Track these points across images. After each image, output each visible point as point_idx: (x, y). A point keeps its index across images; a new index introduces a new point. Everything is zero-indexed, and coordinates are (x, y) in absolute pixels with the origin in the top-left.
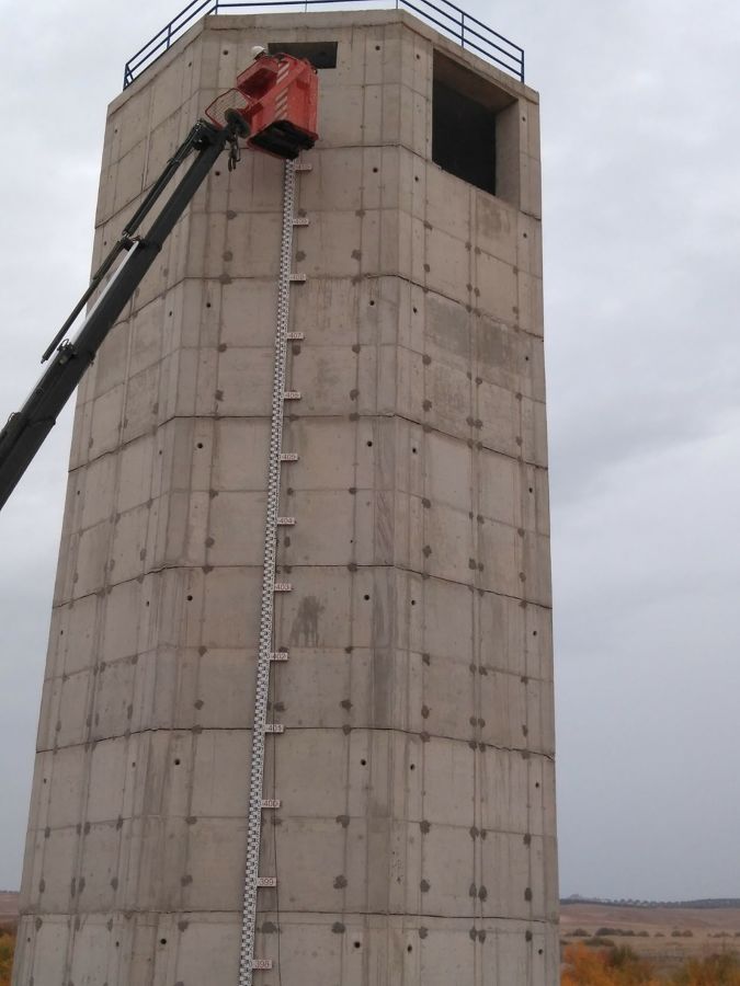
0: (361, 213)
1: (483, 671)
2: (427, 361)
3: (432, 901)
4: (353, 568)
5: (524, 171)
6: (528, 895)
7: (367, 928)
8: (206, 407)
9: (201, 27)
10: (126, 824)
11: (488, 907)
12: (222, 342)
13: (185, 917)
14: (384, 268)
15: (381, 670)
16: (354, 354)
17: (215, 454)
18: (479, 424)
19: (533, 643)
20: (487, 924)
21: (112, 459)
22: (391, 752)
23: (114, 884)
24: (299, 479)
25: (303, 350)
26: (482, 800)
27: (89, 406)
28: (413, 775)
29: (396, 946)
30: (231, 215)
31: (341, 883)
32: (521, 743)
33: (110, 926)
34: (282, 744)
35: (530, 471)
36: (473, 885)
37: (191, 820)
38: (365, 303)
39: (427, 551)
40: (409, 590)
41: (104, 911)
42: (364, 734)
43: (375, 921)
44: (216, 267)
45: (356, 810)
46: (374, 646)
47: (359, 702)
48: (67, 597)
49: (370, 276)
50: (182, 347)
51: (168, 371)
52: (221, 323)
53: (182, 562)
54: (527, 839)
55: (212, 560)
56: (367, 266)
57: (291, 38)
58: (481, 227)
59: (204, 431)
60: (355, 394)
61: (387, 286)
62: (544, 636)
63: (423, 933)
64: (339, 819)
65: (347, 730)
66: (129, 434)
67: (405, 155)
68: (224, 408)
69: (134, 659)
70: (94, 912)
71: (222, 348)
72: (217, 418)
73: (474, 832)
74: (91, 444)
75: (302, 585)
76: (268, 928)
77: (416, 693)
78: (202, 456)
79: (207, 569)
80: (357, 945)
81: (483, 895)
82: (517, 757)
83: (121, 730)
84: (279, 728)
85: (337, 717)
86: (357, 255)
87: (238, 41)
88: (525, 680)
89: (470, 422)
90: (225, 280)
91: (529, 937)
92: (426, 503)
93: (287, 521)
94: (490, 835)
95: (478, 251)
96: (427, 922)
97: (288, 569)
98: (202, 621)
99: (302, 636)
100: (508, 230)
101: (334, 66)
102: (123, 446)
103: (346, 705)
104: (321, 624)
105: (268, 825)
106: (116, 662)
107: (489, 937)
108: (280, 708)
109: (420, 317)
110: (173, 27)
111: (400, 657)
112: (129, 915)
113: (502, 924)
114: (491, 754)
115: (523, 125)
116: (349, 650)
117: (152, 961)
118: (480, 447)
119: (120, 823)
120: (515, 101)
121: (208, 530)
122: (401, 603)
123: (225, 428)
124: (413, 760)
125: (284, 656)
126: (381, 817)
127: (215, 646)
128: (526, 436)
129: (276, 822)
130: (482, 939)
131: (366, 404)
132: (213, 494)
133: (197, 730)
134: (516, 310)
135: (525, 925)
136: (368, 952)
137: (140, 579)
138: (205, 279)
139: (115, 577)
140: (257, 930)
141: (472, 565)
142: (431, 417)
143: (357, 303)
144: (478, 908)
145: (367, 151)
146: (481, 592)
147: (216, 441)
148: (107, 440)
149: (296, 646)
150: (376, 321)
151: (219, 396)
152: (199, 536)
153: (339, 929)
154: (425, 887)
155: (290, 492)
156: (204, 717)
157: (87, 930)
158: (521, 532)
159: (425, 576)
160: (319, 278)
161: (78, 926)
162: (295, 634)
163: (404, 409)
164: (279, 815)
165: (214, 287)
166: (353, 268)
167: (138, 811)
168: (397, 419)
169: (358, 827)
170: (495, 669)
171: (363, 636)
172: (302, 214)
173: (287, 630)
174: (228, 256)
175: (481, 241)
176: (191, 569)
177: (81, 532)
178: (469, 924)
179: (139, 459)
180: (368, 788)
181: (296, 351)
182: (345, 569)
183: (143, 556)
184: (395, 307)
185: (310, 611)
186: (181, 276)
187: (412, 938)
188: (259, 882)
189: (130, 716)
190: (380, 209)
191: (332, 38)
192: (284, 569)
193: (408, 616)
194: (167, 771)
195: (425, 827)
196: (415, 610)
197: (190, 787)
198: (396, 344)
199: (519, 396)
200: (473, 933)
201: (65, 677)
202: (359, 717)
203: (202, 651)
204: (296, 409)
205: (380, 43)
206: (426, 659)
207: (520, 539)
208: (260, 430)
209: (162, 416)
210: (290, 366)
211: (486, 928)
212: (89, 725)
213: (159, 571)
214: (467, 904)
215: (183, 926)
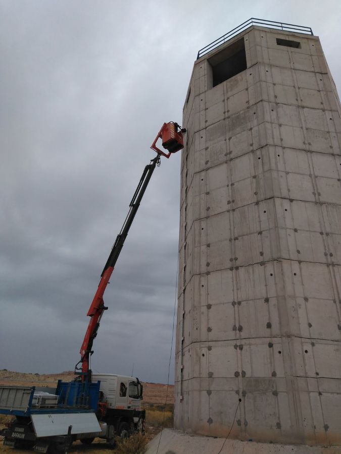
1: (236, 239)
2: (207, 149)
3: (212, 335)
5: (248, 56)
6: (269, 326)
11: (244, 334)
18: (230, 153)
19: (264, 216)
20: (243, 342)
22: (193, 284)
26: (238, 289)
28: (203, 290)
29: (197, 355)
35: (258, 151)
36: (235, 326)
39: (208, 209)
40: (200, 226)
43: (192, 345)
54: (267, 300)
58: (229, 90)
62: (270, 211)
63: (210, 348)
73: (234, 304)
81: (240, 329)
82: (257, 266)
88: (260, 233)
89: (226, 155)
91: (271, 345)
92: (208, 193)
94: (243, 303)
95: (228, 98)
96: (211, 344)
100: (242, 80)
107: (245, 348)
109: (203, 138)
111: (197, 249)
113: (253, 341)
114: (242, 271)
118: (231, 160)
122: (197, 232)
124: (203, 283)
128: (255, 141)
130: (241, 349)
134: (247, 102)
135: (268, 340)
141: (229, 202)
142: (208, 165)
144: (238, 335)
146: (233, 210)
154: (209, 330)
158: (255, 177)
159: (207, 218)
163: (198, 170)
168: (194, 175)
170: (242, 236)
175: (230, 94)
178: (234, 343)
184: (194, 142)
187: (204, 351)
195: (209, 307)
196: (203, 231)
198: (195, 152)
200: (236, 347)
206: (208, 246)
211: (243, 344)
214: (232, 334)
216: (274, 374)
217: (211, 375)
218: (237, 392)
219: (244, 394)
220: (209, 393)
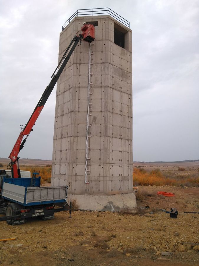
0: (102, 52)
1: (122, 127)
2: (113, 77)
3: (113, 161)
4: (101, 111)
5: (129, 44)
6: (128, 161)
7: (104, 165)
8: (77, 85)
9: (75, 19)
10: (68, 150)
11: (122, 162)
12: (80, 74)
13: (77, 164)
14: (106, 62)
15: (106, 127)
16: (101, 76)
17: (79, 93)
18: (121, 88)
19: (129, 123)
20: (122, 165)
21: (63, 94)
22: (107, 140)
23: (66, 159)
24: (93, 97)
25: (93, 76)
26: (121, 147)
27: (59, 85)
28: (111, 143)
29: (108, 168)
30: (81, 53)
31: (100, 159)
32: (127, 138)
33: (66, 165)
34: (91, 139)
35: (129, 96)
36: (120, 159)
37: (77, 150)
38: (103, 67)
39: (113, 109)
40: (110, 115)
41: (65, 163)
42: (103, 137)
43: (105, 164)
44: (78, 62)
45: (102, 148)
46: (105, 124)
47: (102, 132)
48: (57, 116)
49: (104, 63)
50: (73, 75)
51: (71, 79)
52: (79, 71)
53: (75, 110)
54: (128, 153)
55: (79, 110)
56: (103, 61)
57: (90, 21)
58: (122, 54)
59: (77, 89)
60: (101, 83)
61: (106, 64)
62: (131, 122)
63: (112, 166)
64: (99, 150)
65: (101, 136)
66: (65, 90)
67: (109, 41)
68: (80, 85)
69: (68, 126)
70: (64, 163)
71: (80, 75)
72: (79, 87)
73: (120, 151)
74: (59, 91)
75: (93, 114)
76: (89, 165)
77: (111, 131)
78: (77, 93)
79: (79, 112)
80: (102, 168)
81: (121, 161)
82: (127, 141)
83: (66, 136)
84: (90, 136)
85: (99, 135)
86: (101, 59)
87: (81, 21)
88: (128, 129)
89: (120, 87)
90: (80, 64)
91: (128, 167)
92: (113, 101)
93: (91, 104)
94: (122, 152)
95: (121, 58)
96: (113, 164)
97: (91, 112)
98: (78, 120)
99: (93, 122)
100: (126, 55)
101: (97, 26)
102: (65, 92)
103: (100, 133)
104: (96, 120)
105: (89, 151)
106: (65, 126)
107: (122, 167)
108: (90, 133)
109: (112, 70)
110: (70, 19)
111: (109, 125)
112: (68, 163)
113: (124, 165)
114: (122, 140)
115: (129, 36)
116: (101, 124)
117: (72, 170)
118: (122, 92)
119: (67, 150)
120: (128, 32)
121: (78, 105)
122: (109, 117)
123: (80, 89)
124: (111, 141)
125: (91, 125)
126: (106, 149)
127: (80, 124)
128: (129, 90)
129: (90, 150)
130: (121, 167)
131: (103, 85)
132: (79, 100)
133: (78, 136)
134: (128, 69)
135: (127, 165)
136: (104, 169)
137: (68, 113)
138: (77, 64)
139: (64, 113)
140: (87, 166)
141: (120, 111)
142: (114, 87)
143: (102, 67)
145: (103, 41)
146: (121, 115)
147: (79, 91)
148: (62, 91)
149: (93, 124)
150: (105, 70)
151: (79, 83)
152: (77, 107)
153: (100, 165)
154: (112, 159)
155: (91, 99)
156: (79, 135)
157: (62, 166)
158: (128, 106)
159: (113, 113)
160: (95, 63)
161: (61, 165)
162: (92, 122)
163: (109, 86)
164: (91, 149)
165: (78, 65)
166: (101, 61)
167: (69, 148)
168: (108, 87)
169: (102, 151)
170: (123, 127)
171: (103, 122)
172: (92, 52)
173: (91, 121)
174: (80, 60)
175: (122, 57)
176: (76, 112)
177: (59, 106)
179: (67, 94)
180: (104, 145)
181: (92, 76)
182: (100, 112)
183: (68, 110)
184: (108, 68)
185: (95, 118)
186: (73, 63)
187: (111, 167)
188: (88, 159)
189: (67, 134)
190: (105, 51)
191: (97, 21)
192: (90, 112)
193: (110, 119)
194: (73, 142)
195: (113, 151)
196: (111, 118)
197: (77, 145)
198: (108, 74)
199: (128, 83)
200: (120, 166)
201: (57, 129)
202: (102, 135)
203: (78, 124)
204: (92, 86)
205: (105, 21)
206: (113, 126)
207: (128, 107)
208: (86, 89)
209: (70, 87)
210: (91, 78)
212: (61, 135)
213: (71, 112)
214: (119, 162)
215: (77, 165)
216: (128, 175)
217: (112, 175)
218: (119, 181)
219: (121, 181)
220: (112, 181)
